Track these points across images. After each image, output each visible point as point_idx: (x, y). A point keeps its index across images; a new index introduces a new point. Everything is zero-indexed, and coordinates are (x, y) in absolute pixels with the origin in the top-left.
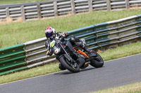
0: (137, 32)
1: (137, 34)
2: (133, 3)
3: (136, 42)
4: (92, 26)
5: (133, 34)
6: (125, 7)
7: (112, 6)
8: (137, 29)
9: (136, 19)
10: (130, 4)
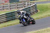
0: (6, 19)
1: (6, 20)
8: (6, 18)
9: (6, 14)
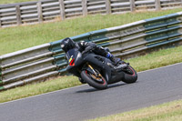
0: (145, 42)
1: (145, 45)
2: (140, 4)
3: (144, 54)
4: (87, 34)
5: (140, 44)
6: (129, 10)
7: (112, 7)
8: (145, 38)
9: (144, 24)
10: (136, 5)
